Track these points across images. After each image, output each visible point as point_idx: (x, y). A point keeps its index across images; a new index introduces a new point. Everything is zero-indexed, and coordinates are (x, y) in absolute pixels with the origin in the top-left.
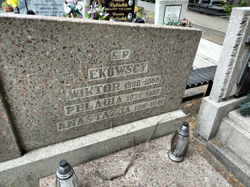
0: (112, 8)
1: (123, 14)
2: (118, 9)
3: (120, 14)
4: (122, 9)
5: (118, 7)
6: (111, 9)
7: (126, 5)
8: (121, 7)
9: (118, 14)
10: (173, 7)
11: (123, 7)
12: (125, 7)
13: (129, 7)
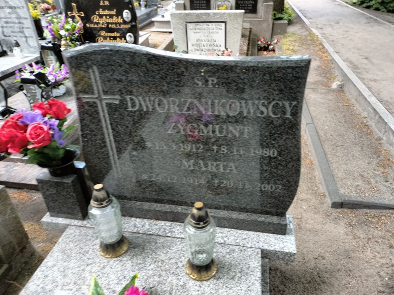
0: (98, 24)
1: (118, 35)
2: (108, 26)
3: (113, 34)
4: (114, 26)
5: (108, 24)
6: (96, 26)
7: (120, 20)
8: (112, 23)
9: (109, 34)
10: (205, 25)
11: (116, 24)
12: (120, 24)
13: (125, 22)
